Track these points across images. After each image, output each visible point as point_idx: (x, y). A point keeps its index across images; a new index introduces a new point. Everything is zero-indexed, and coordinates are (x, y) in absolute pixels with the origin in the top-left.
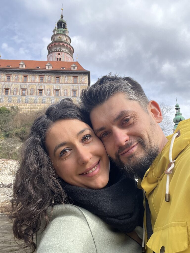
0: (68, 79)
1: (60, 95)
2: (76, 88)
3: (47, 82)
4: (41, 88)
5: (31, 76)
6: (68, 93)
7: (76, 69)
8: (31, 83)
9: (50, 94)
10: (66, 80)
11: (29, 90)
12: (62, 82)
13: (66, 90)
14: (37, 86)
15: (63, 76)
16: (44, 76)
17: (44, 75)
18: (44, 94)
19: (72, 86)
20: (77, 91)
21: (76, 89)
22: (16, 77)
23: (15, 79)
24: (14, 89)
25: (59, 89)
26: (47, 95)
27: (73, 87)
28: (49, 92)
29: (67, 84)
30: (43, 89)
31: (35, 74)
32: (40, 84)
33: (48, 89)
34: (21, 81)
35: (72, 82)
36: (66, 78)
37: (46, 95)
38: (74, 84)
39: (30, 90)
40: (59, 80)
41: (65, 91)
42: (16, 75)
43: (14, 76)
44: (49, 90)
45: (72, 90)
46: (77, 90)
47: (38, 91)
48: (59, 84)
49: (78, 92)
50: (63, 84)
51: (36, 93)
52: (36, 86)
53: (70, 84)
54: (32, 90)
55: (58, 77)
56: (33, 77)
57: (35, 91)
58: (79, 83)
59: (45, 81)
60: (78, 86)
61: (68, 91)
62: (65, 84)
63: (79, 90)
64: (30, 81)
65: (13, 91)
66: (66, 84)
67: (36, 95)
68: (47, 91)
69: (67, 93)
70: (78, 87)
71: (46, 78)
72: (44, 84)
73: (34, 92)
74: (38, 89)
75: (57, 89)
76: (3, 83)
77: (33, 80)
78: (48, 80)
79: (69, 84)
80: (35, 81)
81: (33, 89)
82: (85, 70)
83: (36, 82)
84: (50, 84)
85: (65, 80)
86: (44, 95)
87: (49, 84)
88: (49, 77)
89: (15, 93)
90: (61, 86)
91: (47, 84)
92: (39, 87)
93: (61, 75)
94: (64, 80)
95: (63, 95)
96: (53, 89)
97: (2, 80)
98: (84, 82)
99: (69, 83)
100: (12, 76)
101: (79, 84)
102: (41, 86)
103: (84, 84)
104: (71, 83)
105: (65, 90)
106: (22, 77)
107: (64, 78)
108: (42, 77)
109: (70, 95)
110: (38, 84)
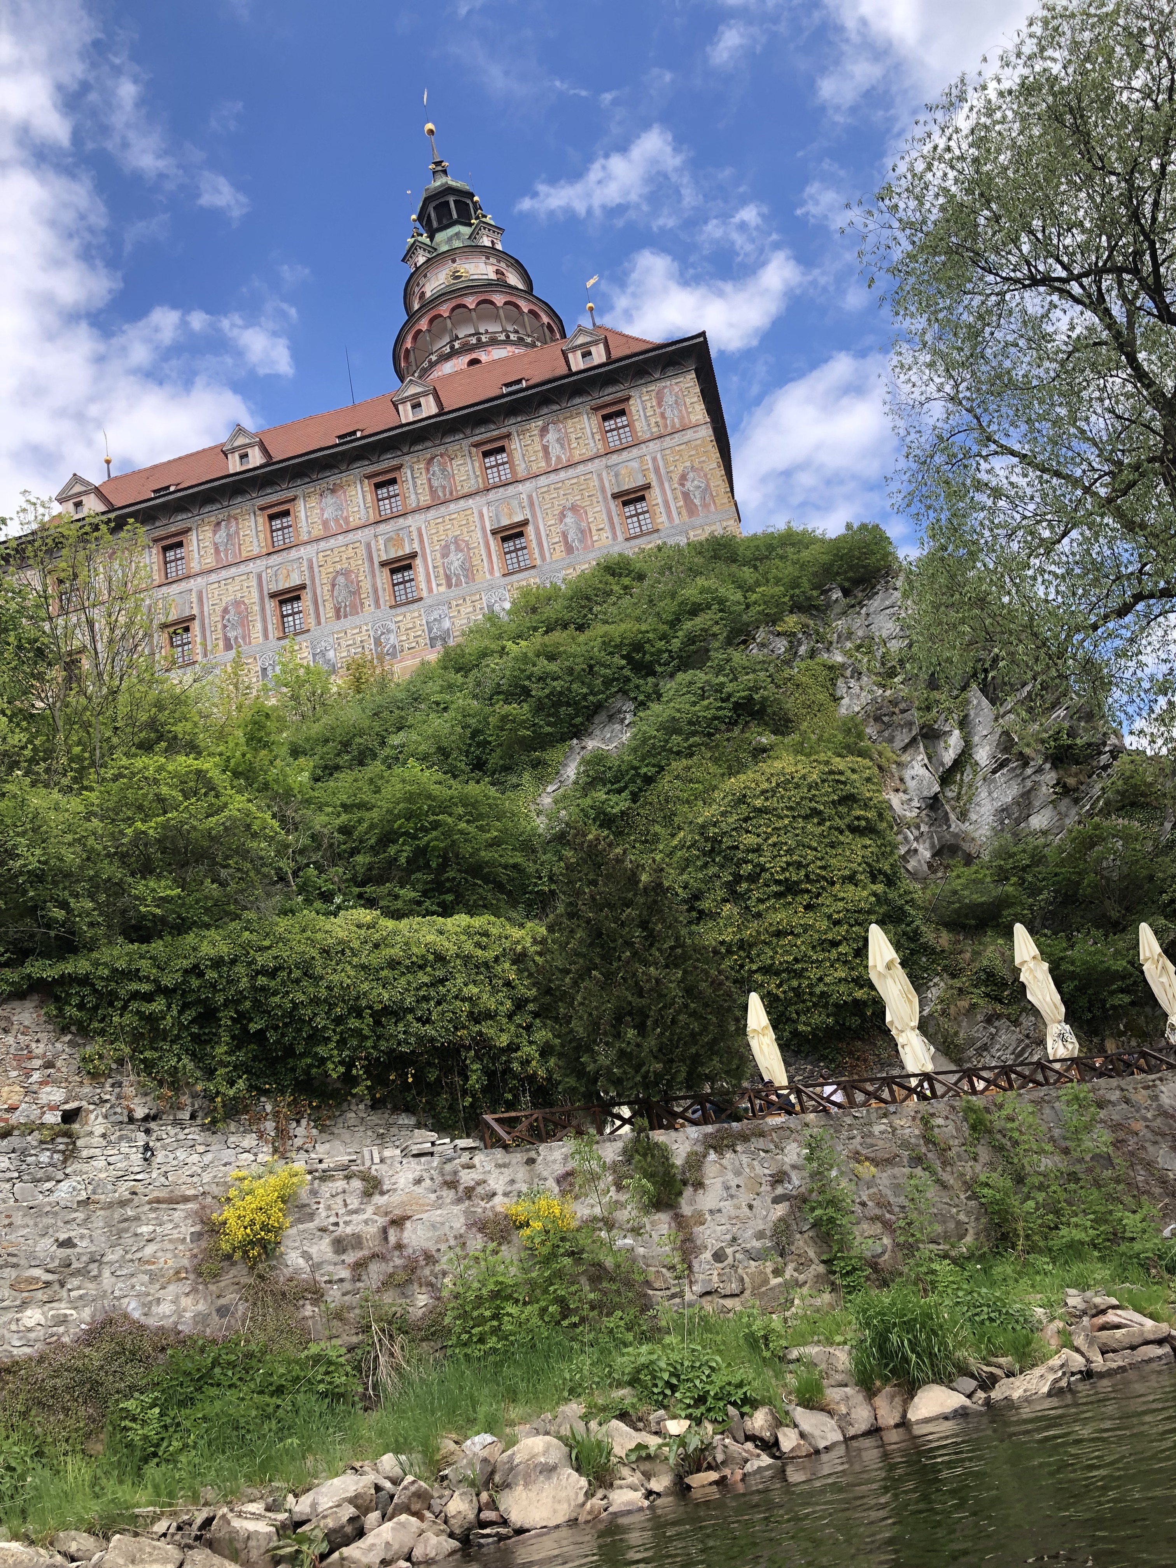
0: (569, 441)
1: (543, 558)
2: (640, 476)
3: (425, 499)
4: (400, 553)
5: (313, 502)
6: (594, 528)
7: (599, 355)
8: (323, 545)
9: (468, 571)
10: (555, 450)
11: (323, 592)
12: (528, 468)
14: (368, 546)
15: (523, 432)
16: (399, 468)
17: (395, 462)
18: (429, 581)
19: (604, 474)
20: (655, 496)
21: (641, 482)
22: (221, 535)
23: (217, 551)
24: (226, 611)
25: (519, 519)
26: (449, 586)
27: (617, 475)
28: (456, 560)
29: (571, 472)
30: (413, 557)
32: (382, 528)
33: (447, 546)
34: (256, 551)
35: (594, 446)
36: (551, 436)
37: (443, 589)
38: (615, 458)
39: (326, 588)
40: (508, 463)
43: (209, 534)
44: (452, 547)
45: (615, 496)
46: (648, 487)
47: (383, 577)
48: (511, 490)
49: (660, 500)
50: (543, 481)
51: (376, 591)
52: (362, 551)
53: (590, 466)
54: (341, 580)
55: (495, 450)
56: (329, 500)
58: (648, 436)
59: (412, 503)
60: (648, 457)
61: (590, 514)
62: (553, 477)
63: (666, 485)
64: (318, 531)
65: (220, 626)
66: (563, 475)
67: (378, 605)
68: (445, 555)
69: (582, 532)
70: (650, 465)
71: (413, 478)
72: (413, 522)
73: (357, 592)
74: (383, 564)
75: (505, 522)
77: (336, 520)
78: (431, 487)
79: (581, 468)
80: (346, 520)
81: (346, 573)
82: (649, 346)
83: (353, 525)
84: (452, 506)
85: (545, 449)
86: (430, 590)
87: (443, 509)
89: (231, 634)
90: (530, 497)
91: (432, 513)
92: (382, 547)
93: (513, 429)
94: (541, 454)
96: (479, 534)
98: (681, 418)
100: (193, 536)
101: (653, 446)
102: (394, 540)
103: (689, 435)
104: (590, 454)
105: (562, 516)
106: (260, 520)
107: (537, 439)
108: (385, 482)
109: (607, 534)
110: (369, 532)
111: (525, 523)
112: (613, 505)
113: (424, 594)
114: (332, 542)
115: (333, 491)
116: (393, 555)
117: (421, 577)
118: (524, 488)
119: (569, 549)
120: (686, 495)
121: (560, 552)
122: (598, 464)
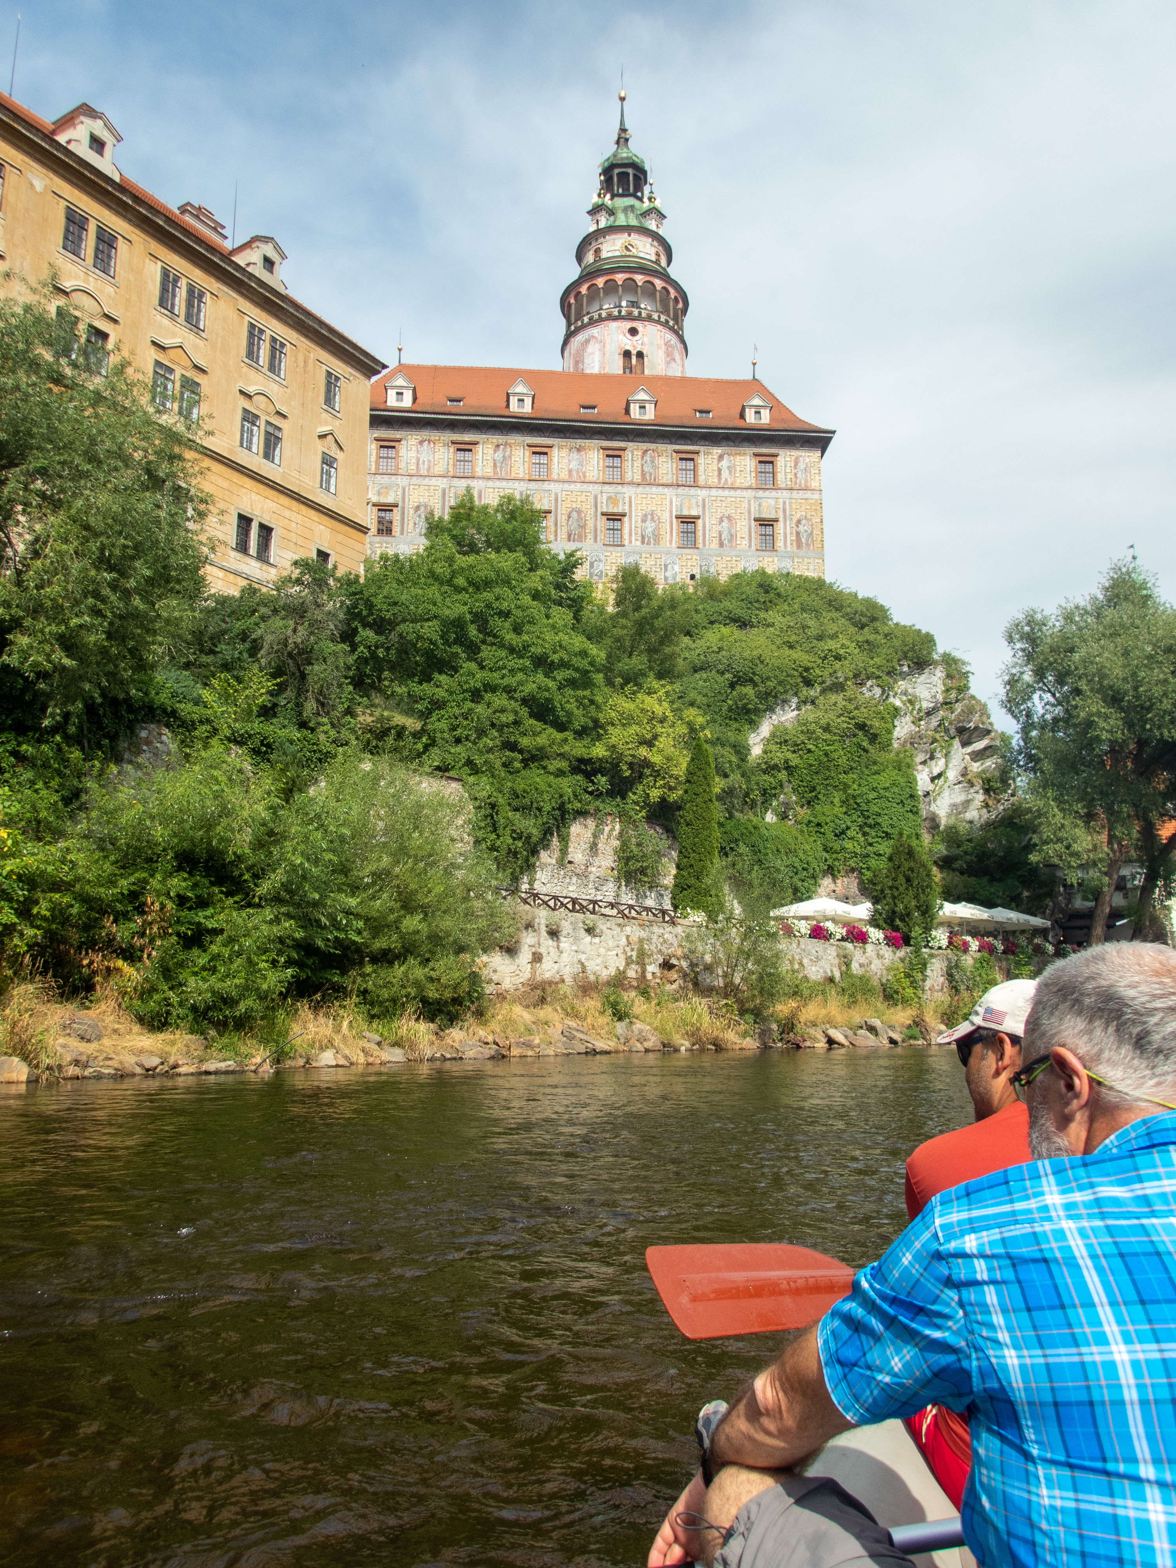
0: (735, 471)
1: (704, 544)
2: (774, 511)
3: (638, 478)
4: (615, 510)
5: (564, 453)
6: (739, 536)
7: (766, 418)
8: (566, 486)
9: (657, 538)
10: (725, 474)
11: (561, 519)
12: (706, 480)
13: (729, 518)
14: (596, 497)
15: (707, 454)
16: (624, 449)
17: (622, 445)
18: (631, 535)
19: (752, 502)
20: (780, 527)
21: (773, 516)
22: (499, 455)
23: (495, 465)
25: (694, 513)
26: (643, 542)
27: (760, 505)
28: (650, 527)
29: (732, 493)
30: (624, 515)
31: (580, 442)
32: (607, 488)
33: (646, 515)
34: (521, 476)
35: (749, 480)
36: (725, 463)
37: (639, 543)
38: (761, 493)
39: (565, 517)
40: (695, 470)
41: (725, 524)
42: (498, 446)
43: (491, 451)
44: (649, 517)
45: (756, 520)
46: (776, 520)
47: (602, 522)
48: (693, 491)
49: (782, 531)
50: (714, 492)
51: (596, 530)
52: (591, 500)
53: (745, 493)
54: (574, 515)
55: (688, 458)
56: (575, 455)
57: (590, 524)
58: (784, 486)
59: (628, 477)
60: (781, 501)
61: (738, 526)
62: (720, 492)
63: (788, 523)
64: (564, 475)
66: (727, 492)
67: (596, 541)
68: (644, 521)
69: (732, 535)
70: (781, 506)
71: (632, 460)
72: (628, 491)
73: (583, 527)
74: (603, 514)
75: (685, 513)
76: (443, 483)
77: (578, 472)
78: (643, 470)
79: (739, 492)
80: (584, 474)
81: (579, 512)
82: (807, 427)
83: (588, 479)
84: (654, 489)
85: (720, 470)
86: (631, 542)
87: (648, 488)
88: (647, 458)
90: (704, 500)
91: (640, 489)
92: (605, 502)
93: (702, 449)
94: (716, 473)
95: (716, 541)
96: (668, 514)
97: (439, 469)
98: (806, 481)
99: (737, 485)
100: (479, 448)
101: (786, 494)
102: (612, 500)
103: (808, 494)
104: (747, 485)
105: (721, 521)
106: (527, 453)
107: (715, 461)
108: (614, 455)
109: (745, 542)
110: (598, 488)
111: (698, 518)
112: (753, 523)
113: (626, 542)
114: (572, 487)
115: (579, 450)
116: (610, 510)
117: (626, 531)
118: (702, 493)
119: (721, 545)
120: (798, 534)
121: (715, 545)
122: (749, 494)
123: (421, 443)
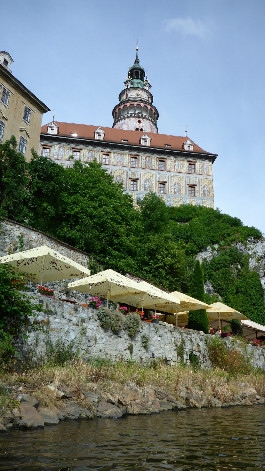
0: (180, 166)
1: (169, 193)
2: (195, 182)
3: (143, 166)
4: (134, 177)
5: (115, 155)
6: (182, 190)
7: (192, 149)
9: (150, 188)
12: (170, 169)
14: (127, 172)
15: (170, 159)
16: (138, 156)
17: (138, 154)
18: (140, 187)
19: (187, 178)
20: (197, 188)
25: (165, 180)
26: (145, 190)
27: (190, 180)
28: (148, 185)
29: (179, 174)
30: (138, 179)
32: (131, 169)
34: (98, 162)
35: (186, 170)
36: (176, 163)
38: (190, 175)
40: (165, 165)
41: (177, 185)
44: (148, 181)
45: (188, 185)
46: (196, 185)
47: (129, 181)
48: (164, 172)
49: (198, 190)
50: (172, 173)
51: (127, 184)
52: (125, 173)
53: (184, 175)
55: (163, 161)
58: (199, 173)
59: (140, 166)
60: (198, 178)
63: (200, 187)
66: (177, 174)
69: (179, 190)
70: (198, 181)
71: (141, 160)
72: (140, 171)
74: (130, 178)
75: (161, 180)
76: (67, 162)
77: (120, 163)
78: (145, 164)
79: (182, 174)
80: (123, 163)
82: (207, 153)
83: (124, 165)
84: (150, 171)
86: (140, 190)
87: (147, 170)
88: (147, 159)
90: (168, 176)
92: (130, 174)
93: (168, 158)
94: (173, 167)
96: (155, 180)
98: (207, 172)
100: (83, 151)
101: (199, 176)
102: (133, 173)
103: (208, 177)
104: (185, 172)
105: (175, 184)
106: (101, 154)
107: (173, 163)
108: (135, 157)
109: (184, 193)
110: (128, 169)
111: (166, 182)
112: (187, 186)
113: (138, 190)
114: (118, 168)
115: (121, 155)
117: (138, 185)
118: (168, 174)
119: (175, 193)
120: (204, 191)
121: (173, 192)
122: (186, 175)
123: (60, 147)
